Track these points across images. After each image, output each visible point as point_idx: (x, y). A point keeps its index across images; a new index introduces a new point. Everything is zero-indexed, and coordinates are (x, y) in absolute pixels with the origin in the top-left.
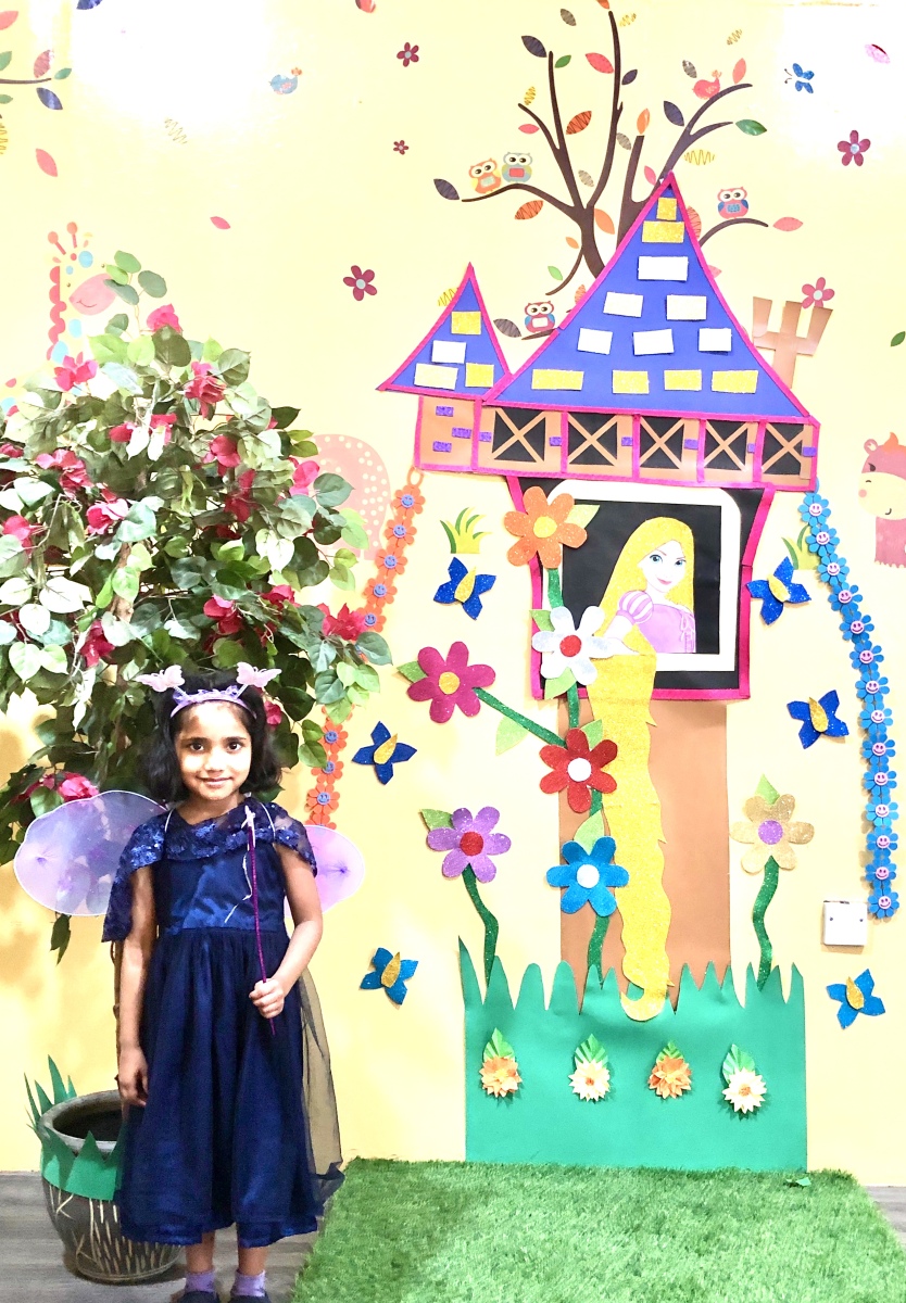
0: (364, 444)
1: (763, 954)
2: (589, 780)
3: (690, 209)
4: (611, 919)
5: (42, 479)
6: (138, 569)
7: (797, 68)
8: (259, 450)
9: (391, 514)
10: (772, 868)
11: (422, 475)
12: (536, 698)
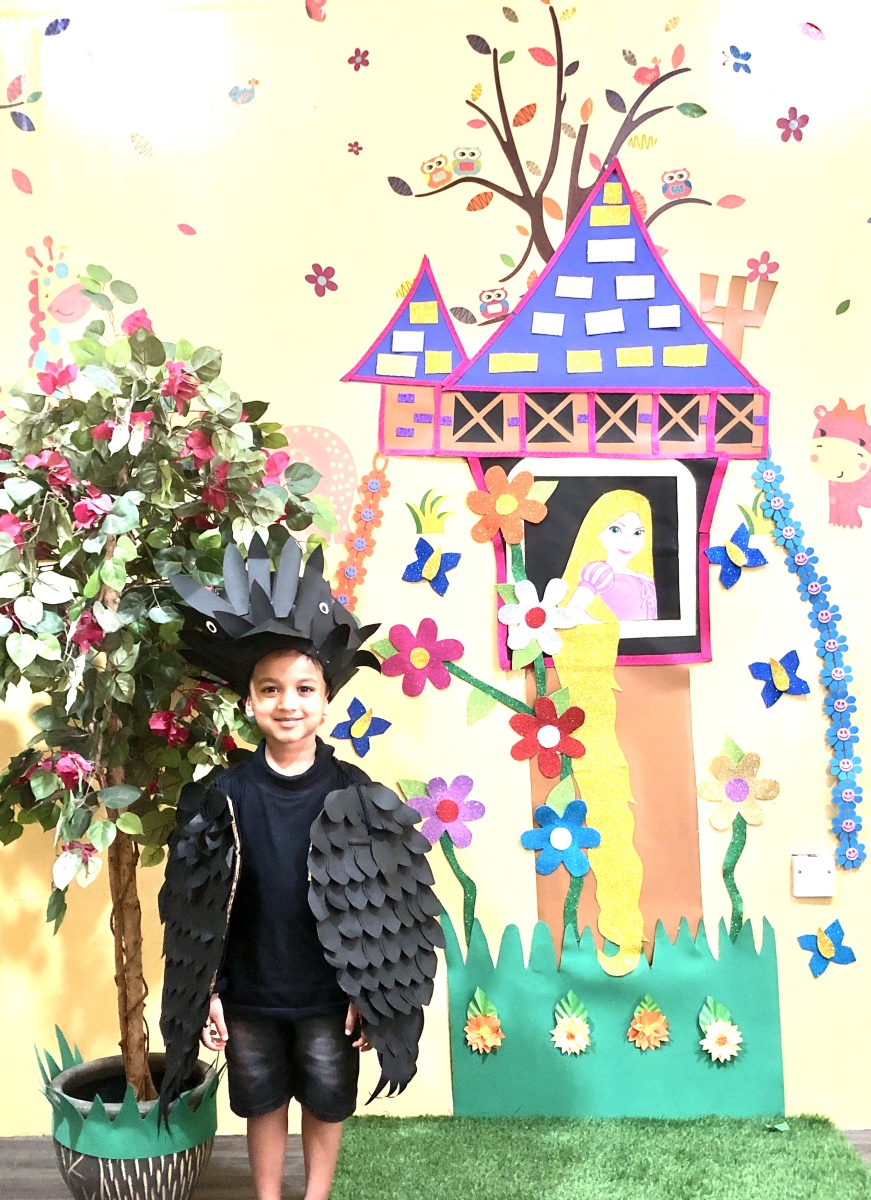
0: (332, 434)
1: (734, 909)
2: (557, 747)
3: (635, 191)
4: (585, 880)
5: (31, 477)
6: (124, 560)
7: (734, 50)
8: (233, 442)
9: (358, 499)
10: (740, 825)
11: (387, 461)
12: (503, 669)
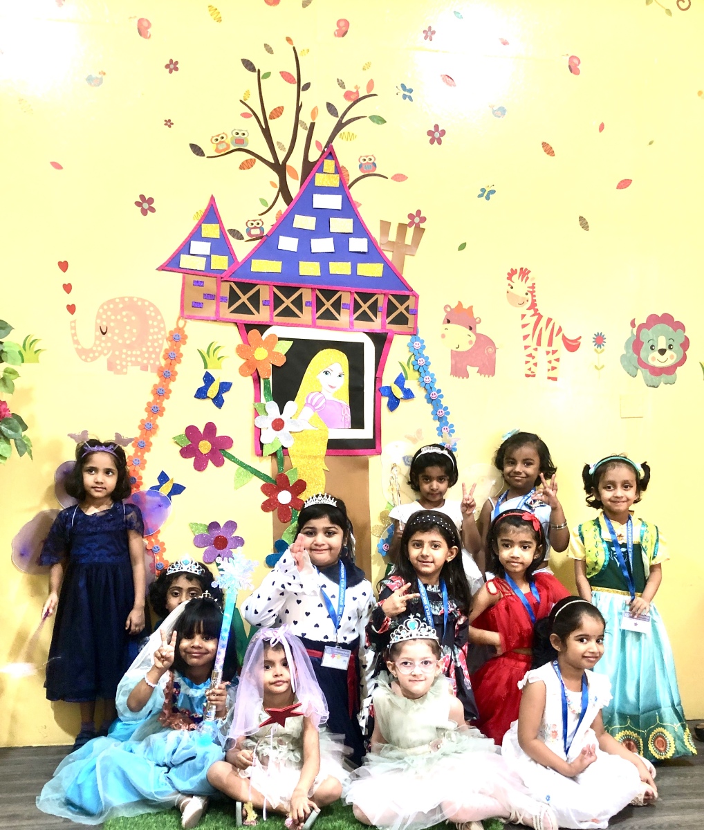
0: (150, 303)
2: (290, 504)
3: (343, 166)
7: (403, 86)
9: (166, 345)
11: (186, 322)
12: (258, 455)
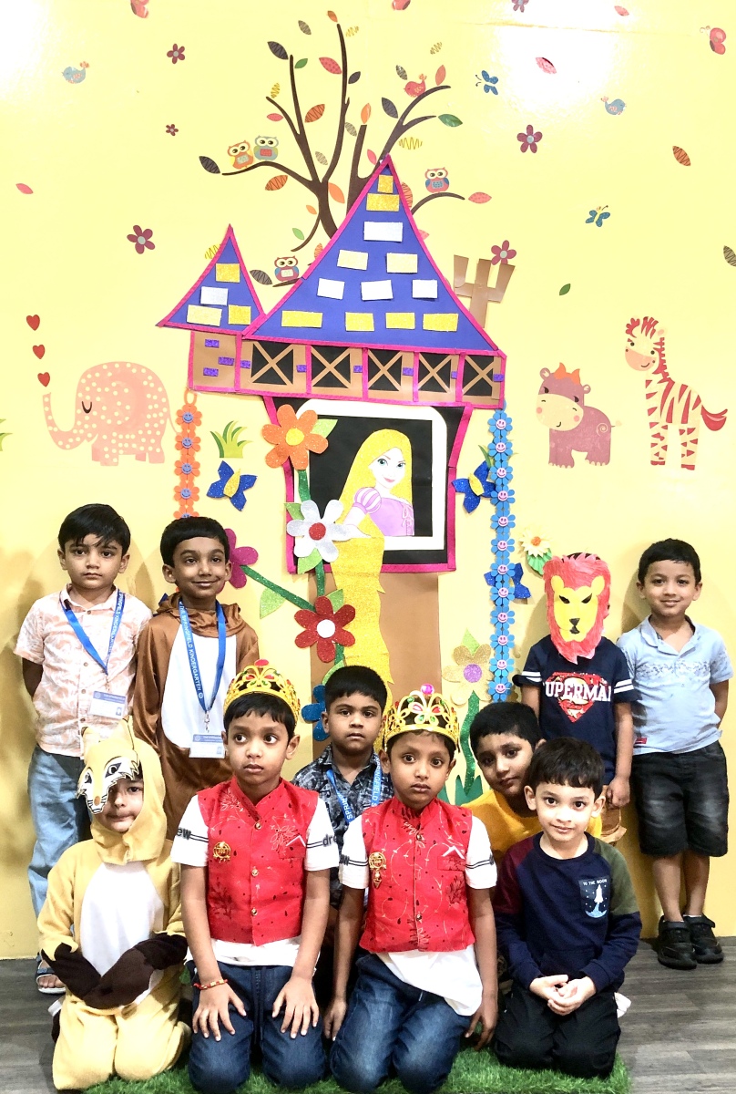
1: (468, 767)
2: (333, 637)
3: (404, 184)
7: (485, 74)
10: (475, 700)
11: (196, 395)
12: (291, 573)
